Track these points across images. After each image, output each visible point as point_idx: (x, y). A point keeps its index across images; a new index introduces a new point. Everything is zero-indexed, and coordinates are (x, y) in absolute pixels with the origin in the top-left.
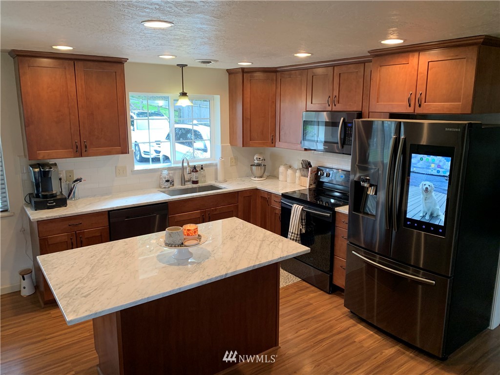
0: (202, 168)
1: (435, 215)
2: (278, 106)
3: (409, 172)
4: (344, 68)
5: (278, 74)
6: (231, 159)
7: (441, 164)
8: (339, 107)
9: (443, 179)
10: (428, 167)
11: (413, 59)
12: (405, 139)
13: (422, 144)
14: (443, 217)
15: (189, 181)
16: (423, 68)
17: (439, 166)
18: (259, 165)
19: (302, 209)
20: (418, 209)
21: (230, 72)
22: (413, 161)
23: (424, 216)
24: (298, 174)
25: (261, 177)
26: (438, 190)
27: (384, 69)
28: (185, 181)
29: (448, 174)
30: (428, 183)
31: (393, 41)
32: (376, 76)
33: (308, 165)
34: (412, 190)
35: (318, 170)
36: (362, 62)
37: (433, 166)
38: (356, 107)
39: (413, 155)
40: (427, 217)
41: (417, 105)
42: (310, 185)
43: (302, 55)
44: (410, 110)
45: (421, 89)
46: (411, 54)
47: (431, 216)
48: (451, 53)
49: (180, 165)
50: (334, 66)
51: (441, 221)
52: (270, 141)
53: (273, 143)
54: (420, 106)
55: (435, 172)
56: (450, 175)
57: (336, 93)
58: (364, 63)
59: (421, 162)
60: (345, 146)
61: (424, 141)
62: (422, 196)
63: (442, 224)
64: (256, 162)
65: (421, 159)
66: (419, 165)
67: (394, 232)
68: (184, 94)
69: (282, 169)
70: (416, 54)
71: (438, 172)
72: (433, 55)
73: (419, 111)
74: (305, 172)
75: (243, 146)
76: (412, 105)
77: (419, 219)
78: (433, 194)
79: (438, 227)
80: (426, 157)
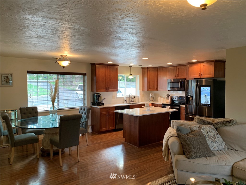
0: (134, 97)
1: (208, 102)
2: (158, 78)
3: (201, 92)
4: (180, 67)
5: (158, 69)
6: (142, 95)
7: (208, 89)
8: (179, 78)
9: (209, 93)
10: (205, 90)
11: (199, 65)
12: (199, 84)
13: (203, 84)
14: (210, 102)
15: (131, 101)
16: (202, 67)
17: (208, 90)
18: (151, 97)
19: (170, 107)
20: (204, 101)
21: (142, 68)
22: (201, 89)
23: (205, 102)
24: (165, 99)
25: (152, 101)
26: (208, 95)
27: (192, 67)
28: (130, 101)
29: (210, 91)
30: (205, 94)
31: (194, 61)
32: (190, 69)
33: (169, 96)
34: (202, 96)
35: (172, 97)
36: (185, 65)
37: (206, 90)
38: (184, 77)
39: (201, 87)
40: (206, 103)
41: (201, 76)
42: (170, 102)
43: (169, 64)
44: (200, 77)
45: (202, 72)
46: (199, 64)
47: (207, 102)
48: (209, 63)
49: (129, 96)
50: (177, 66)
51: (209, 103)
52: (156, 89)
53: (157, 89)
54: (202, 76)
55: (207, 91)
56: (210, 92)
57: (178, 74)
58: (186, 65)
59: (203, 89)
60: (182, 88)
61: (204, 84)
62: (204, 97)
63: (210, 104)
64: (151, 96)
65: (203, 88)
66: (203, 90)
67: (198, 108)
68: (131, 75)
69: (159, 98)
70: (200, 64)
71: (208, 91)
72: (204, 64)
73: (202, 77)
74: (168, 98)
75: (147, 90)
76: (200, 76)
77: (204, 103)
78: (207, 96)
79: (209, 104)
80: (205, 88)
